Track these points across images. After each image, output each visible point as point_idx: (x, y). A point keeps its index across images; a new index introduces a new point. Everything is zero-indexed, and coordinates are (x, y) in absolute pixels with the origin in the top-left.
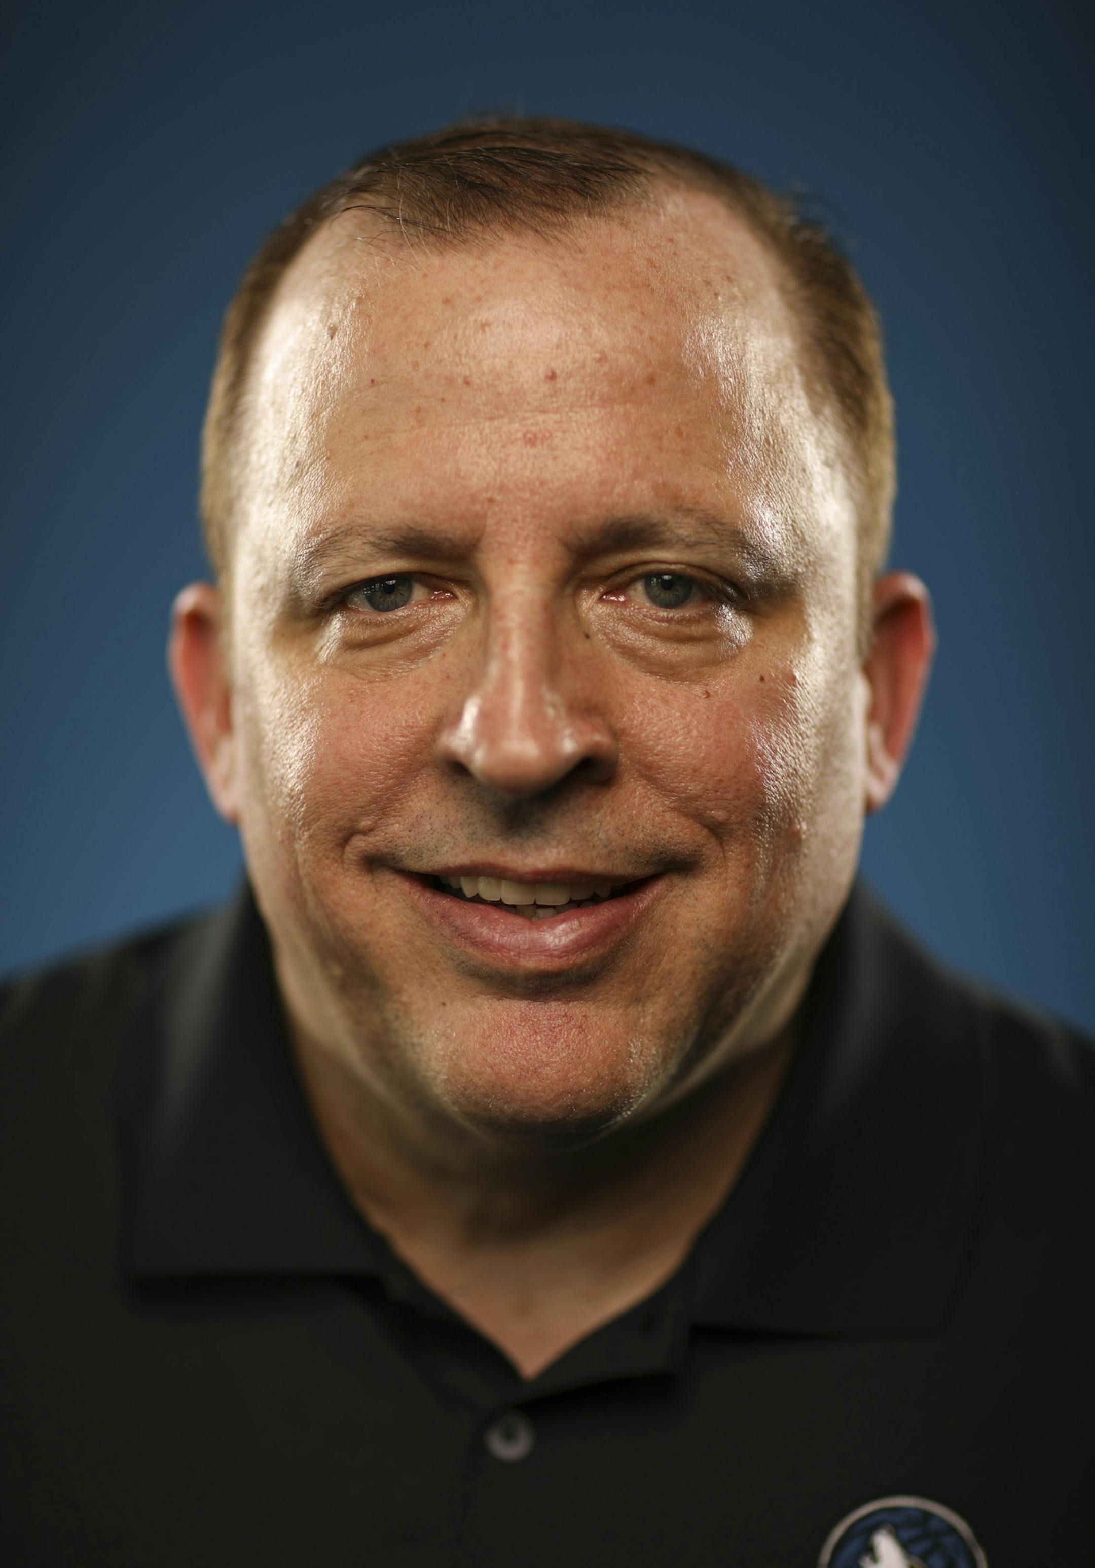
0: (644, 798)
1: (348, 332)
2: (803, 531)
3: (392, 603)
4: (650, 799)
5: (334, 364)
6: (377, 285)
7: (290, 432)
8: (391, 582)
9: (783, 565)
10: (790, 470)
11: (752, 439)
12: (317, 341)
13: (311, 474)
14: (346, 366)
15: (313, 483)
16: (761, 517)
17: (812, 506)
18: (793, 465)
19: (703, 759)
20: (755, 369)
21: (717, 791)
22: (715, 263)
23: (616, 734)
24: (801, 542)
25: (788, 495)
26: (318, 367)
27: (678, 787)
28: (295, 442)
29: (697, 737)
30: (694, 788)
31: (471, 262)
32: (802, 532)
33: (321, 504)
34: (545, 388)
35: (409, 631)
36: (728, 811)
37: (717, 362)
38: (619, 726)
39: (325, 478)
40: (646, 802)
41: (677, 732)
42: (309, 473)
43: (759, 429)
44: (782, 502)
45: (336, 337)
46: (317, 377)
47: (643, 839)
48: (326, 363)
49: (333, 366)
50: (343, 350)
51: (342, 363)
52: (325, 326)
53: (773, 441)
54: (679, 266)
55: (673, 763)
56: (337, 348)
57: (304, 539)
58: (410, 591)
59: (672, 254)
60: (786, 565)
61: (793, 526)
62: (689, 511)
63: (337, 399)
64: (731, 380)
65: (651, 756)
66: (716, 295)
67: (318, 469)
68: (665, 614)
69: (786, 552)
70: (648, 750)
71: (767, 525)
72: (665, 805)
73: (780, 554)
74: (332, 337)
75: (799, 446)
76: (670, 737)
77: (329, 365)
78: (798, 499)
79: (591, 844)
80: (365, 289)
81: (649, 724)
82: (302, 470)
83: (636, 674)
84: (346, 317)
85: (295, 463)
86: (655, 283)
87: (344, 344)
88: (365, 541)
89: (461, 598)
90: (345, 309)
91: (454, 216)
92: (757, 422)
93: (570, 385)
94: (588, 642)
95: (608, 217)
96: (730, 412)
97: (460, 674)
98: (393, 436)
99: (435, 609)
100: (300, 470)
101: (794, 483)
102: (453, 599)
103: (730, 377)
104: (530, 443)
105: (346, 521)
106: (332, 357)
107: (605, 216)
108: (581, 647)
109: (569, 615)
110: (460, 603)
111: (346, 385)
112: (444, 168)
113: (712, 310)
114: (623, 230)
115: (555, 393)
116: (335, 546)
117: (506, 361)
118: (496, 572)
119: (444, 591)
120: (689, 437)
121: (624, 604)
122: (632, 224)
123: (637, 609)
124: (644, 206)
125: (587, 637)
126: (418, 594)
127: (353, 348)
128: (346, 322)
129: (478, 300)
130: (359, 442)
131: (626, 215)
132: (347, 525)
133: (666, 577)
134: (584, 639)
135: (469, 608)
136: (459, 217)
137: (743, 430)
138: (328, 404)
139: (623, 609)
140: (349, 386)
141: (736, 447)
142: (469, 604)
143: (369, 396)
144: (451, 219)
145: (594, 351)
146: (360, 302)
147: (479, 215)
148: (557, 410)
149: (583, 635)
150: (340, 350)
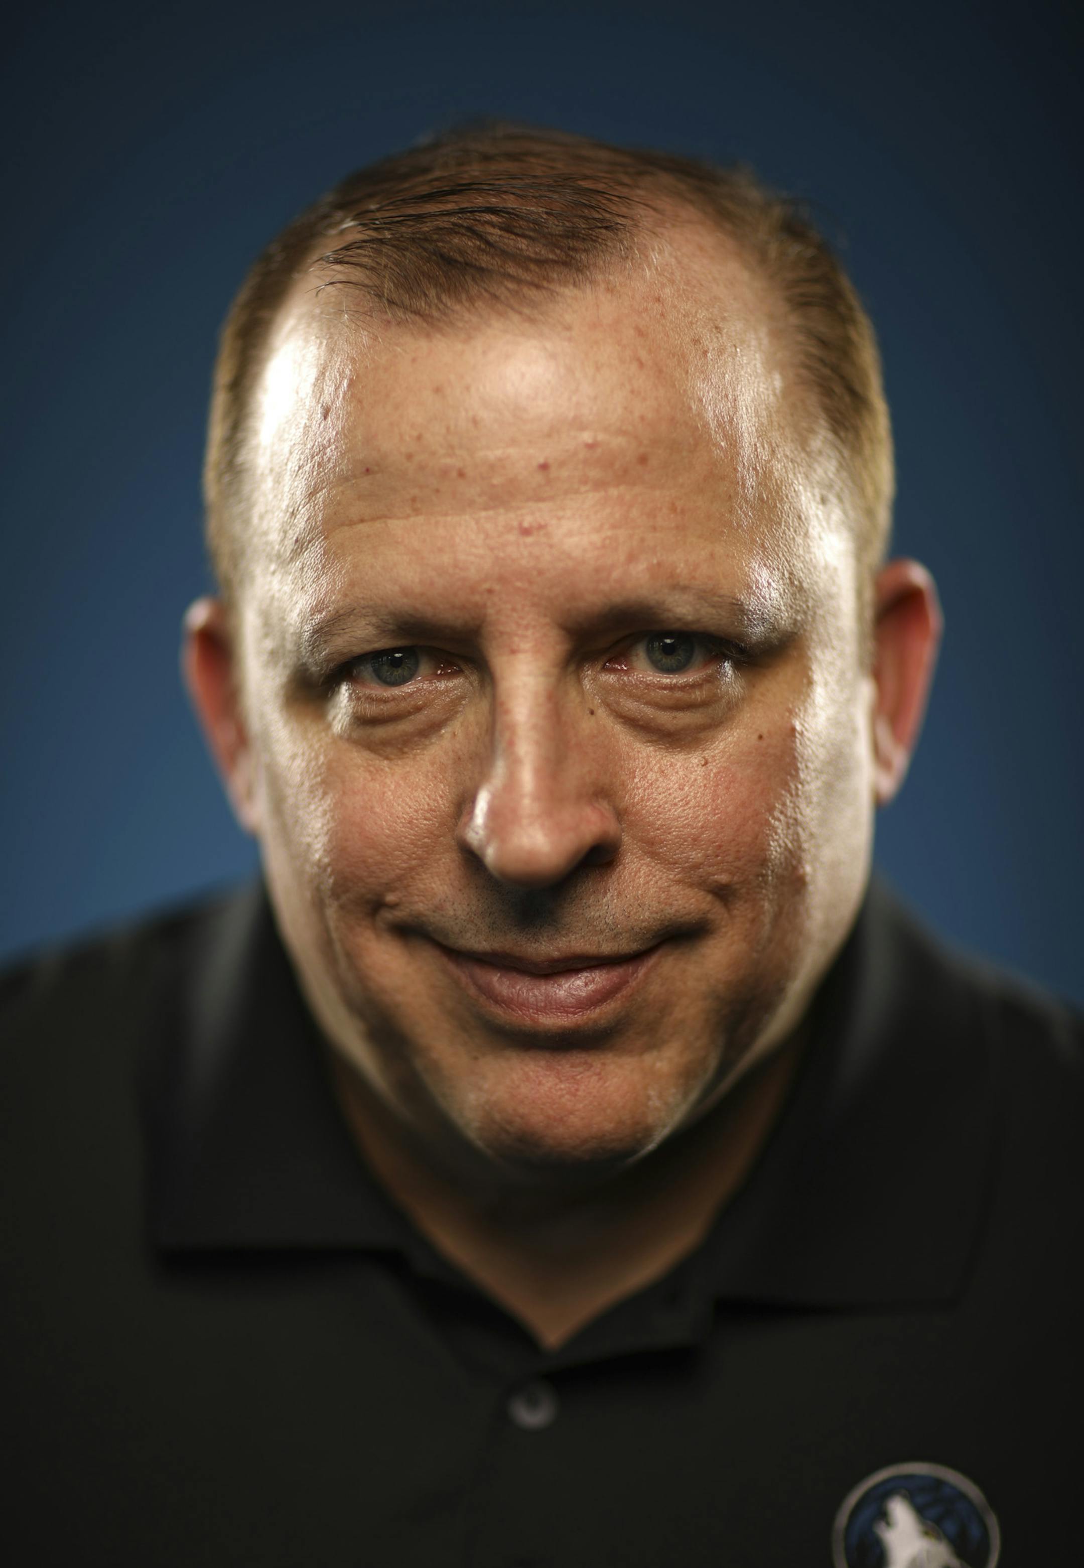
0: (648, 876)
1: (341, 416)
2: (801, 580)
3: (399, 677)
4: (655, 876)
5: (329, 446)
6: (367, 366)
7: (288, 506)
8: (397, 655)
9: (782, 618)
10: (785, 522)
11: (747, 502)
12: (310, 418)
13: (310, 551)
14: (341, 452)
15: (313, 560)
16: (757, 580)
17: (809, 552)
18: (788, 516)
19: (702, 827)
20: (747, 426)
21: (717, 856)
23: (620, 814)
24: (799, 592)
25: (785, 548)
26: (313, 446)
27: (681, 858)
28: (293, 518)
29: (695, 807)
30: (696, 856)
31: (459, 346)
32: (799, 582)
33: (324, 580)
34: (539, 478)
35: (418, 709)
36: (730, 873)
37: (709, 428)
39: (324, 556)
40: (651, 880)
41: (675, 804)
42: (309, 550)
43: (752, 488)
44: (779, 558)
45: (329, 419)
46: (313, 457)
47: (649, 918)
48: (320, 444)
49: (329, 449)
50: (337, 434)
51: (337, 448)
52: (318, 402)
53: (767, 497)
54: (667, 329)
55: (674, 835)
56: (331, 430)
57: (308, 615)
58: (417, 664)
59: (659, 316)
60: (785, 619)
61: (790, 579)
62: (685, 589)
63: (332, 482)
64: (723, 444)
65: (653, 832)
66: (705, 353)
67: (316, 547)
68: (668, 680)
69: (784, 606)
70: (649, 826)
71: (764, 586)
72: (670, 879)
73: (778, 609)
74: (325, 418)
75: (794, 494)
76: (670, 810)
77: (325, 448)
78: (795, 550)
79: (598, 929)
80: (356, 370)
81: (649, 800)
82: (302, 546)
83: (638, 745)
84: (338, 399)
85: (295, 538)
86: (643, 354)
87: (339, 428)
88: (368, 623)
89: (467, 672)
90: (337, 388)
91: (439, 298)
92: (751, 482)
93: (564, 473)
94: (593, 718)
95: (593, 282)
96: (723, 478)
97: (471, 758)
98: (389, 521)
99: (442, 685)
100: (300, 545)
101: (790, 533)
102: (459, 673)
103: (723, 441)
104: (526, 532)
105: (348, 600)
106: (327, 439)
107: (591, 282)
108: (587, 725)
109: (573, 694)
110: (467, 678)
111: (342, 470)
112: (426, 245)
113: (702, 372)
114: (609, 296)
115: (549, 482)
116: (339, 625)
117: (499, 453)
118: (499, 661)
119: (450, 664)
120: (683, 512)
121: (626, 672)
122: (618, 288)
123: (640, 677)
124: (629, 264)
125: (592, 713)
126: (425, 668)
127: (346, 434)
128: (338, 403)
129: (468, 388)
130: (355, 524)
131: (611, 278)
132: (349, 605)
133: (668, 641)
134: (589, 715)
135: (476, 684)
136: (444, 298)
137: (737, 493)
138: (324, 485)
139: (625, 678)
140: (345, 472)
141: (730, 512)
142: (474, 678)
143: (365, 483)
144: (436, 301)
145: (587, 437)
146: (351, 384)
147: (464, 296)
148: (552, 498)
149: (588, 712)
150: (334, 433)
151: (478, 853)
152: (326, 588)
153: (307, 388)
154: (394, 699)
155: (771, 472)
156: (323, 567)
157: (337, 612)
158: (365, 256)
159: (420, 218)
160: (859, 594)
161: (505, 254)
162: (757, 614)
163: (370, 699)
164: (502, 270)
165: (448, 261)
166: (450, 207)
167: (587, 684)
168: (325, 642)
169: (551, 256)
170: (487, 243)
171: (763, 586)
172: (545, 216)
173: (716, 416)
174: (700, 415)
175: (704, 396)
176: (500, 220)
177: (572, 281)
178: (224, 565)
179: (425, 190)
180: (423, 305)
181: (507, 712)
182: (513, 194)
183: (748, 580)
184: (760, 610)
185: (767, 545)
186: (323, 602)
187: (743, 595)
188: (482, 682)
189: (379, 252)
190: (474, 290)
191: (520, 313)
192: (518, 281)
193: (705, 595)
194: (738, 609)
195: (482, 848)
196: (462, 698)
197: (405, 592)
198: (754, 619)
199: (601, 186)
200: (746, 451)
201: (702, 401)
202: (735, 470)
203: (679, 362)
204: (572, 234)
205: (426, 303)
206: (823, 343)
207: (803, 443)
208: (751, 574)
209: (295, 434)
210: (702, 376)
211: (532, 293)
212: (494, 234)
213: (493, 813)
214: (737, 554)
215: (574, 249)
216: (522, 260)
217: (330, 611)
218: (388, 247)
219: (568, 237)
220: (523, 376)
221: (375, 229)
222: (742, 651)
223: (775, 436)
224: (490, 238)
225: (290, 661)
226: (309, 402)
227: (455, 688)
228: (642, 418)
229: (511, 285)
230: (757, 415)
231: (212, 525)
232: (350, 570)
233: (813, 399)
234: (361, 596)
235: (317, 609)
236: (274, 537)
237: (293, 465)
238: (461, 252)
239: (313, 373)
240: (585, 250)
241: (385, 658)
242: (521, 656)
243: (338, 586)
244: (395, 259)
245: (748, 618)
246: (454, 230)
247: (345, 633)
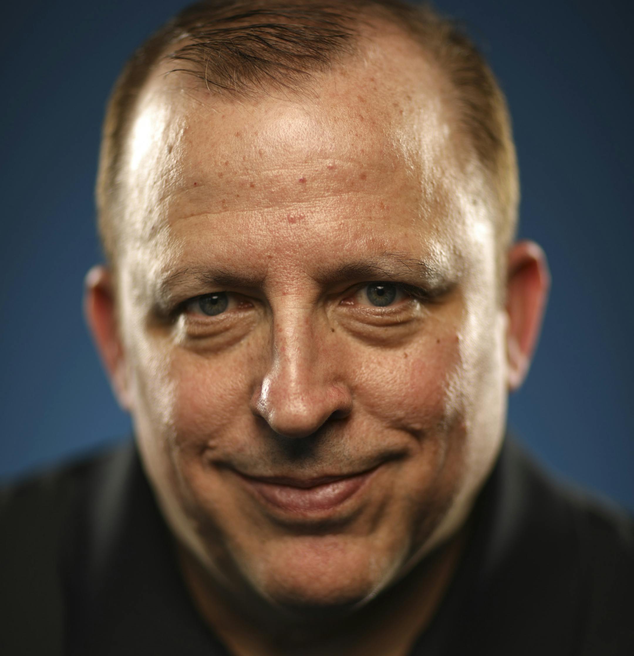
1: (179, 151)
6: (195, 121)
7: (147, 207)
8: (215, 298)
11: (427, 203)
12: (161, 153)
13: (161, 234)
14: (179, 173)
15: (162, 239)
16: (434, 251)
19: (405, 396)
21: (414, 413)
22: (400, 89)
23: (353, 389)
24: (460, 258)
26: (162, 170)
29: (400, 384)
30: (400, 413)
31: (251, 108)
32: (460, 252)
33: (169, 252)
34: (300, 187)
35: (227, 329)
38: (354, 384)
39: (170, 237)
41: (388, 383)
44: (447, 237)
45: (172, 153)
46: (162, 176)
48: (167, 168)
49: (172, 171)
50: (177, 162)
51: (177, 170)
52: (166, 144)
53: (440, 200)
56: (173, 160)
58: (227, 303)
59: (372, 90)
60: (451, 274)
61: (454, 250)
62: (389, 255)
63: (174, 191)
64: (412, 167)
66: (401, 112)
68: (380, 310)
74: (170, 151)
75: (456, 199)
77: (170, 171)
78: (457, 232)
79: (339, 459)
80: (188, 123)
83: (363, 348)
84: (178, 141)
86: (363, 113)
87: (178, 158)
88: (196, 277)
89: (257, 307)
90: (177, 134)
91: (239, 79)
92: (429, 190)
93: (315, 185)
94: (334, 334)
95: (333, 69)
96: (412, 188)
97: (259, 359)
98: (209, 215)
99: (241, 315)
100: (155, 231)
101: (454, 222)
102: (252, 307)
103: (412, 165)
104: (292, 221)
105: (184, 264)
106: (171, 165)
107: (331, 69)
108: (330, 338)
109: (321, 320)
110: (256, 310)
111: (180, 184)
112: (231, 47)
113: (400, 124)
114: (342, 77)
115: (305, 190)
116: (179, 279)
117: (275, 172)
118: (276, 300)
119: (247, 302)
120: (388, 208)
121: (354, 306)
122: (348, 72)
123: (363, 309)
124: (355, 59)
125: (333, 331)
126: (231, 305)
127: (183, 161)
128: (178, 144)
129: (256, 133)
130: (188, 217)
131: (344, 66)
132: (185, 266)
133: (380, 288)
134: (331, 332)
135: (262, 314)
136: (242, 79)
137: (421, 197)
138: (169, 193)
139: (353, 309)
140: (182, 185)
141: (417, 209)
142: (261, 311)
143: (194, 192)
144: (237, 81)
145: (329, 162)
146: (186, 132)
147: (254, 78)
148: (308, 200)
149: (331, 330)
150: (175, 162)
151: (264, 416)
152: (171, 256)
153: (159, 135)
154: (212, 323)
155: (442, 185)
156: (169, 244)
157: (177, 271)
158: (194, 54)
159: (227, 31)
160: (497, 260)
161: (278, 51)
162: (433, 271)
163: (198, 324)
164: (277, 62)
165: (244, 56)
166: (246, 24)
167: (329, 314)
168: (170, 289)
169: (307, 53)
170: (269, 45)
171: (437, 254)
172: (303, 29)
173: (408, 150)
174: (398, 150)
175: (400, 138)
176: (277, 32)
177: (320, 68)
178: (108, 244)
179: (229, 14)
180: (229, 83)
181: (281, 330)
182: (284, 16)
183: (428, 250)
184: (435, 269)
185: (440, 229)
186: (169, 265)
187: (425, 259)
188: (265, 313)
189: (202, 51)
190: (260, 75)
191: (288, 87)
192: (287, 68)
193: (402, 259)
194: (422, 268)
195: (267, 413)
196: (253, 322)
197: (218, 258)
198: (432, 274)
199: (338, 12)
200: (427, 173)
201: (399, 141)
202: (420, 183)
203: (385, 117)
204: (320, 40)
205: (231, 81)
206: (474, 107)
207: (462, 168)
208: (430, 246)
209: (152, 163)
210: (400, 126)
211: (296, 75)
212: (272, 40)
213: (272, 392)
214: (422, 234)
215: (321, 49)
216: (290, 56)
217: (173, 271)
218: (208, 48)
219: (317, 42)
220: (290, 125)
221: (201, 38)
222: (425, 294)
223: (445, 163)
224: (271, 43)
225: (149, 302)
226: (160, 144)
227: (249, 317)
228: (363, 151)
229: (282, 71)
230: (434, 150)
231: (102, 221)
232: (185, 245)
233: (468, 141)
234: (192, 261)
235: (165, 269)
236: (139, 226)
237: (150, 182)
238: (252, 51)
239: (162, 126)
240: (328, 50)
241: (207, 300)
242: (290, 296)
243: (178, 255)
244: (212, 55)
245: (428, 273)
246: (248, 38)
247: (182, 284)
